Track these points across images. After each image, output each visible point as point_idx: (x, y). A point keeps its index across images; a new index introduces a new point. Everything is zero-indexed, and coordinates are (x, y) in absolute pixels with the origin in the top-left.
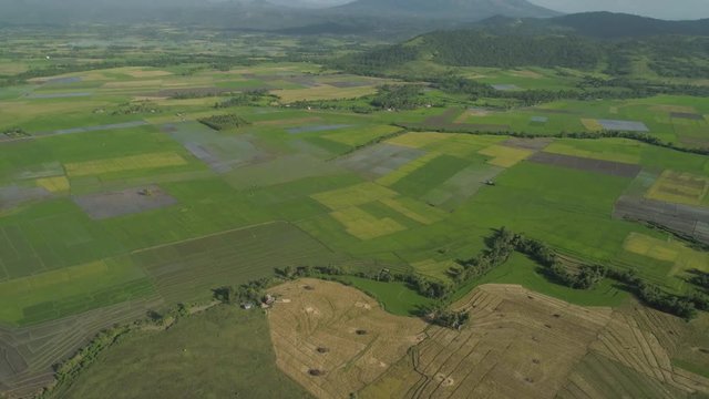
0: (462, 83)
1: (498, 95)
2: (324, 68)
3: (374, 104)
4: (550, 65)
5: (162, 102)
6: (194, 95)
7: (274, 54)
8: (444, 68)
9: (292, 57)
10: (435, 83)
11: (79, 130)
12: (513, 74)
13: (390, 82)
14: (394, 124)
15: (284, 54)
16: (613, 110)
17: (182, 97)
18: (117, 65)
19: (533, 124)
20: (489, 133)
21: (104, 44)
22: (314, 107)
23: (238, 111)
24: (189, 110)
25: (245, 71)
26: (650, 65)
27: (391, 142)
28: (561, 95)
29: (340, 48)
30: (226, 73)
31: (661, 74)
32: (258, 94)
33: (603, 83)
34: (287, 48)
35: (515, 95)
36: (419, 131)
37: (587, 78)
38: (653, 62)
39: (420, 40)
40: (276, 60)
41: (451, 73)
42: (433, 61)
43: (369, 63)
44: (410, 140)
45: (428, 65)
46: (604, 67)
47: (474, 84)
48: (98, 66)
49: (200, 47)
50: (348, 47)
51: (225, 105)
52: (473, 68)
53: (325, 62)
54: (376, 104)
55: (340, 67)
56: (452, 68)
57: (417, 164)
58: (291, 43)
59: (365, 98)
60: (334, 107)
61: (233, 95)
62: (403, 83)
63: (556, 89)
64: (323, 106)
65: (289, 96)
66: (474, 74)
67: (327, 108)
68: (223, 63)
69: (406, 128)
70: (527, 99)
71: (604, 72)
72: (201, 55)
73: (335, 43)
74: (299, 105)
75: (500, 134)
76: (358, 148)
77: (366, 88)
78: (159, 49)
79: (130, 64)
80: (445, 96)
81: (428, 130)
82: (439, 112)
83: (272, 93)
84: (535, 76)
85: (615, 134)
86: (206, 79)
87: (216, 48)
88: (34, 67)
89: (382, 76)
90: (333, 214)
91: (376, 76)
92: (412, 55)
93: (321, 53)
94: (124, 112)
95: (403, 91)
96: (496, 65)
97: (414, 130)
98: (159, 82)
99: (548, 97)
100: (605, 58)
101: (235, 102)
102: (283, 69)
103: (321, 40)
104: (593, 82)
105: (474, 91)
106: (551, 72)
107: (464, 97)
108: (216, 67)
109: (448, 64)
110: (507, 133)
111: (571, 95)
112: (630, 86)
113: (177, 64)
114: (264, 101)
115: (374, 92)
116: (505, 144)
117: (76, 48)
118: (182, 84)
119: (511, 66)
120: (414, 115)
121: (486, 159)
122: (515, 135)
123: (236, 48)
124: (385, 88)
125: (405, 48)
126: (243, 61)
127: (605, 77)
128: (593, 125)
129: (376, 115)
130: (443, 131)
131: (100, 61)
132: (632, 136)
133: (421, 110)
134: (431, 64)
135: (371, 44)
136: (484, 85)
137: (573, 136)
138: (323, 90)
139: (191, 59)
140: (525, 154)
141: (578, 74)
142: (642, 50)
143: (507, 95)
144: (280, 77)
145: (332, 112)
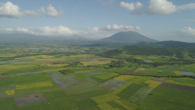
0: (135, 60)
1: (146, 63)
2: (96, 56)
3: (110, 66)
4: (159, 55)
5: (50, 65)
6: (59, 63)
7: (82, 52)
8: (129, 56)
9: (87, 52)
10: (127, 60)
11: (24, 74)
12: (149, 57)
13: (115, 60)
14: (116, 73)
15: (85, 52)
16: (182, 68)
17: (56, 64)
18: (40, 54)
19: (159, 73)
20: (146, 76)
21: (38, 49)
22: (93, 67)
23: (71, 68)
24: (57, 68)
25: (74, 56)
26: (189, 55)
27: (116, 78)
28: (165, 64)
29: (100, 50)
30: (69, 57)
31: (192, 58)
32: (77, 63)
33: (176, 60)
34: (86, 50)
35: (151, 64)
36: (124, 75)
37: (171, 58)
38: (189, 54)
39: (122, 48)
40: (83, 53)
41: (132, 57)
42: (127, 54)
43: (108, 54)
44: (122, 78)
45: (125, 55)
46: (175, 55)
47: (139, 60)
48: (35, 55)
49: (62, 50)
50: (103, 50)
51: (67, 66)
52: (138, 56)
53: (96, 54)
54: (111, 66)
55: (100, 55)
56: (132, 56)
57: (125, 86)
58: (87, 49)
59: (108, 64)
60: (99, 67)
61: (70, 63)
62: (118, 60)
63: (163, 62)
64: (96, 67)
65: (86, 64)
66: (138, 57)
67: (97, 67)
68: (68, 54)
69: (120, 74)
70: (155, 65)
71: (175, 57)
72: (63, 52)
73: (99, 49)
74: (89, 66)
75: (150, 76)
76: (106, 80)
77: (108, 61)
78: (52, 50)
79: (43, 54)
80: (131, 64)
81: (127, 75)
82: (130, 69)
83: (81, 63)
84: (156, 58)
85: (186, 76)
86: (63, 59)
87: (67, 50)
88: (18, 55)
89: (112, 58)
90: (98, 106)
91: (111, 58)
92: (120, 52)
93: (95, 52)
94: (39, 68)
95: (118, 62)
96: (144, 55)
97: (123, 74)
98: (50, 59)
99: (161, 64)
100: (175, 53)
101: (70, 65)
102: (84, 56)
103: (95, 48)
104: (173, 60)
105: (140, 62)
106: (160, 57)
107: (137, 64)
108: (66, 55)
109: (131, 55)
110: (152, 76)
111: (168, 64)
112: (184, 61)
113: (56, 54)
114: (79, 65)
115: (110, 62)
116: (152, 79)
117: (30, 50)
118: (56, 60)
119: (149, 55)
120: (123, 70)
121: (147, 85)
122: (154, 76)
123: (73, 50)
124: (113, 61)
125: (118, 50)
126: (74, 54)
127: (176, 58)
128: (178, 73)
129: (111, 70)
130: (132, 75)
131: (36, 53)
132: (191, 77)
133: (124, 68)
134: (126, 55)
135: (109, 49)
136: (142, 61)
137: (173, 77)
138: (96, 62)
139: (60, 53)
140: (159, 83)
141: (168, 57)
142: (185, 51)
143: (149, 64)
144: (84, 58)
145: (98, 68)
